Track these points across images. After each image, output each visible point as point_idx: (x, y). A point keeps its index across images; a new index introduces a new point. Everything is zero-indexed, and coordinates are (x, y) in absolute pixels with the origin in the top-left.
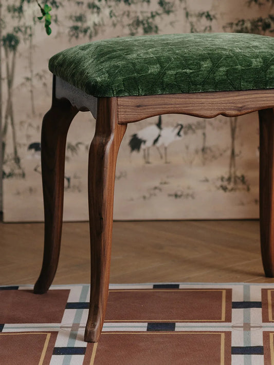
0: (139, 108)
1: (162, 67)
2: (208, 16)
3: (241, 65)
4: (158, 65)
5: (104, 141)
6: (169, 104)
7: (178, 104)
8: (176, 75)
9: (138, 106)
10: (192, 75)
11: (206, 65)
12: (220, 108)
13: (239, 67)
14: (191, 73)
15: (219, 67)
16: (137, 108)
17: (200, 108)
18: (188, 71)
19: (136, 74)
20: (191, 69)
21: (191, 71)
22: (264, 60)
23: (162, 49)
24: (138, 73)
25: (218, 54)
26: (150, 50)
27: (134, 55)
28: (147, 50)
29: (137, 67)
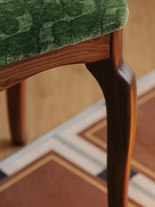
22: (33, 15)
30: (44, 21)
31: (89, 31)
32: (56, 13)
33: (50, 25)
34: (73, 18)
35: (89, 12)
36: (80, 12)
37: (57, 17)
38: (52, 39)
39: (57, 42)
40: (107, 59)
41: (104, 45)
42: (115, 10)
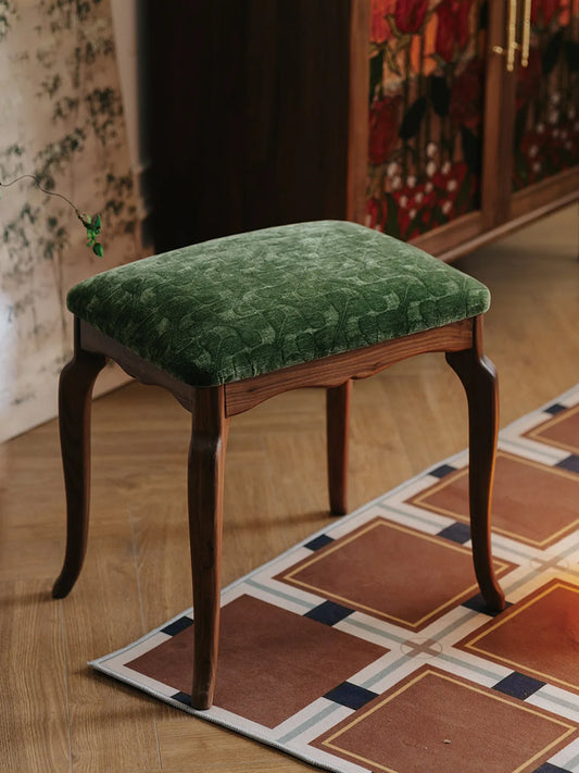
0: (251, 393)
1: (277, 331)
2: (18, 151)
3: (374, 309)
4: (271, 328)
6: (288, 380)
8: (297, 339)
9: (250, 391)
10: (317, 336)
11: (332, 316)
12: (350, 371)
13: (372, 313)
14: (315, 333)
15: (348, 317)
16: (249, 393)
17: (326, 376)
18: (310, 331)
19: (246, 349)
20: (314, 328)
21: (315, 330)
22: (399, 295)
23: (259, 292)
24: (249, 346)
25: (338, 293)
26: (245, 298)
27: (231, 312)
28: (240, 297)
29: (245, 335)
30: (411, 300)
31: (455, 313)
32: (421, 293)
33: (417, 304)
34: (438, 298)
35: (453, 292)
36: (445, 293)
37: (423, 297)
38: (420, 318)
39: (425, 321)
40: (468, 350)
41: (467, 332)
42: (477, 292)
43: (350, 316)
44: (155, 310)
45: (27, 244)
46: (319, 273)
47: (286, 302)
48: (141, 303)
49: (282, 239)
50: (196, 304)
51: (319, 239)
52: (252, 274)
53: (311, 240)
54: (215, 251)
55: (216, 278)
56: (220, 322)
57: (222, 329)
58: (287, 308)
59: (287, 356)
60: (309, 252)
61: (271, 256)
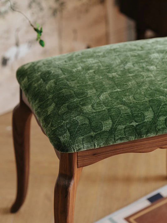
0: (94, 156)
1: (113, 123)
4: (110, 121)
5: (67, 183)
6: (119, 149)
7: (126, 148)
8: (125, 128)
9: (94, 155)
10: (138, 128)
11: (149, 115)
12: (158, 145)
14: (137, 125)
15: (159, 116)
16: (93, 156)
17: (143, 147)
18: (134, 124)
19: (92, 133)
20: (137, 122)
21: (137, 124)
23: (111, 94)
24: (94, 131)
25: (157, 100)
26: (102, 97)
27: (90, 106)
28: (99, 96)
29: (93, 124)
43: (160, 116)
44: (51, 96)
45: (41, 9)
46: (151, 82)
47: (124, 103)
48: (46, 90)
49: (140, 52)
50: (73, 97)
51: (161, 55)
52: (113, 79)
53: (156, 55)
54: (99, 56)
55: (92, 78)
56: (81, 113)
57: (81, 118)
58: (123, 108)
59: (117, 138)
60: (152, 65)
61: (129, 65)
